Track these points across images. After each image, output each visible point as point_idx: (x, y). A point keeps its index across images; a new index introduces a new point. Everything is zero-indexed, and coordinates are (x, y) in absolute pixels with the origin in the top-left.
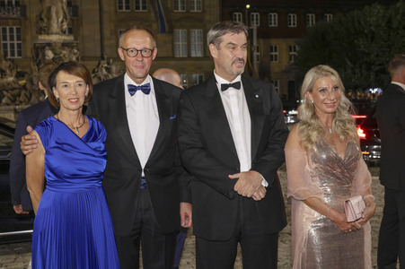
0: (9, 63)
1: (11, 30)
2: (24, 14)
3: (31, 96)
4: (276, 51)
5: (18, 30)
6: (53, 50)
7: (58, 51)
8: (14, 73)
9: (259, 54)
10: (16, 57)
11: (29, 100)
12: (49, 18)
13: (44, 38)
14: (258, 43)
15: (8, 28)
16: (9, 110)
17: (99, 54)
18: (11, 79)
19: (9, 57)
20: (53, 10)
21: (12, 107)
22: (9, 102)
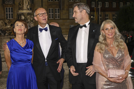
0: (8, 21)
2: (14, 3)
4: (108, 16)
5: (12, 9)
6: (24, 16)
7: (26, 16)
8: (10, 24)
9: (101, 17)
10: (11, 18)
12: (23, 4)
13: (21, 11)
14: (101, 13)
15: (8, 8)
16: (8, 38)
18: (9, 26)
19: (8, 18)
21: (9, 37)
22: (8, 35)
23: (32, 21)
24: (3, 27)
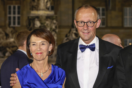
0: (11, 29)
1: (14, 8)
5: (19, 8)
6: (40, 21)
7: (43, 21)
8: (14, 36)
10: (16, 25)
13: (34, 13)
15: (12, 6)
17: (70, 24)
18: (12, 40)
19: (12, 25)
22: (10, 55)
23: (54, 30)
24: (2, 40)
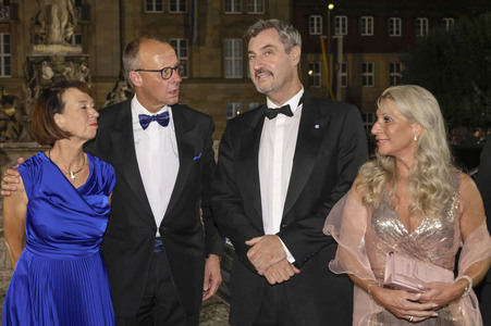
2: (15, 16)
3: (21, 130)
4: (370, 71)
5: (7, 39)
9: (345, 74)
10: (3, 75)
11: (19, 136)
13: (40, 49)
14: (345, 59)
20: (55, 10)
